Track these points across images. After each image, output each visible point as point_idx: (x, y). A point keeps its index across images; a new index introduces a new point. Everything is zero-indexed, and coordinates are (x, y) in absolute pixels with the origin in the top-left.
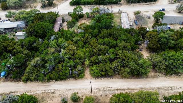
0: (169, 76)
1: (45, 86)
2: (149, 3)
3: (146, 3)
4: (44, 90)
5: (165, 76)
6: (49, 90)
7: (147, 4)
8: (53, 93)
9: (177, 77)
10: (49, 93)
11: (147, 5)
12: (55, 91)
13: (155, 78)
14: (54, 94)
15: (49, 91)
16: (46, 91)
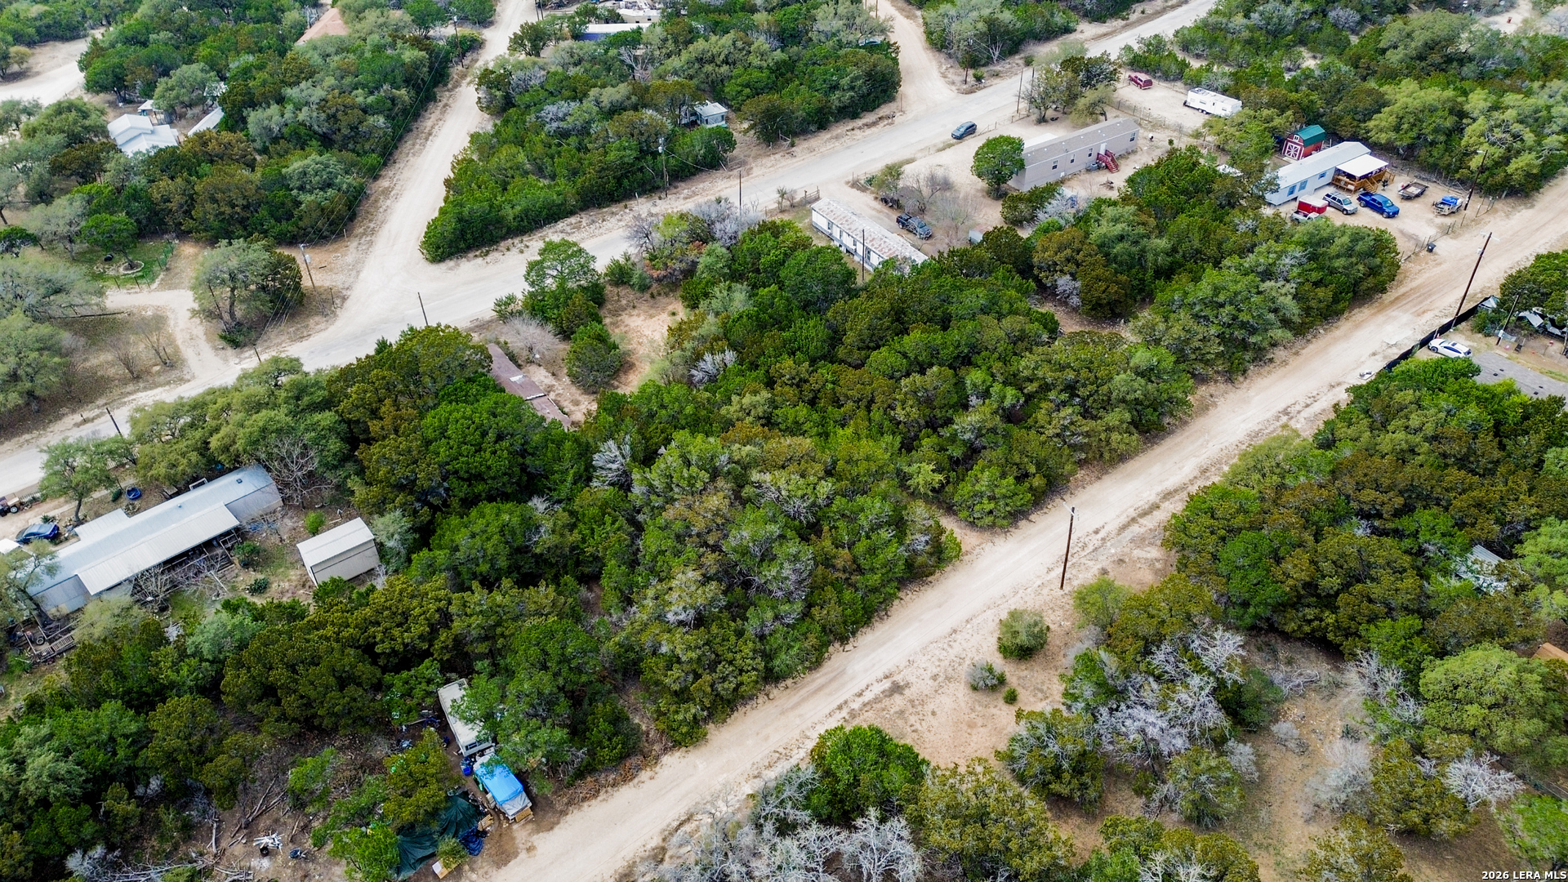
0: (1241, 379)
1: (827, 691)
2: (869, 118)
3: (859, 122)
4: (840, 708)
5: (1230, 385)
6: (860, 695)
7: (868, 126)
8: (897, 689)
9: (1267, 368)
10: (877, 700)
11: (874, 129)
12: (898, 678)
13: (1208, 409)
14: (907, 692)
15: (868, 696)
16: (856, 705)
